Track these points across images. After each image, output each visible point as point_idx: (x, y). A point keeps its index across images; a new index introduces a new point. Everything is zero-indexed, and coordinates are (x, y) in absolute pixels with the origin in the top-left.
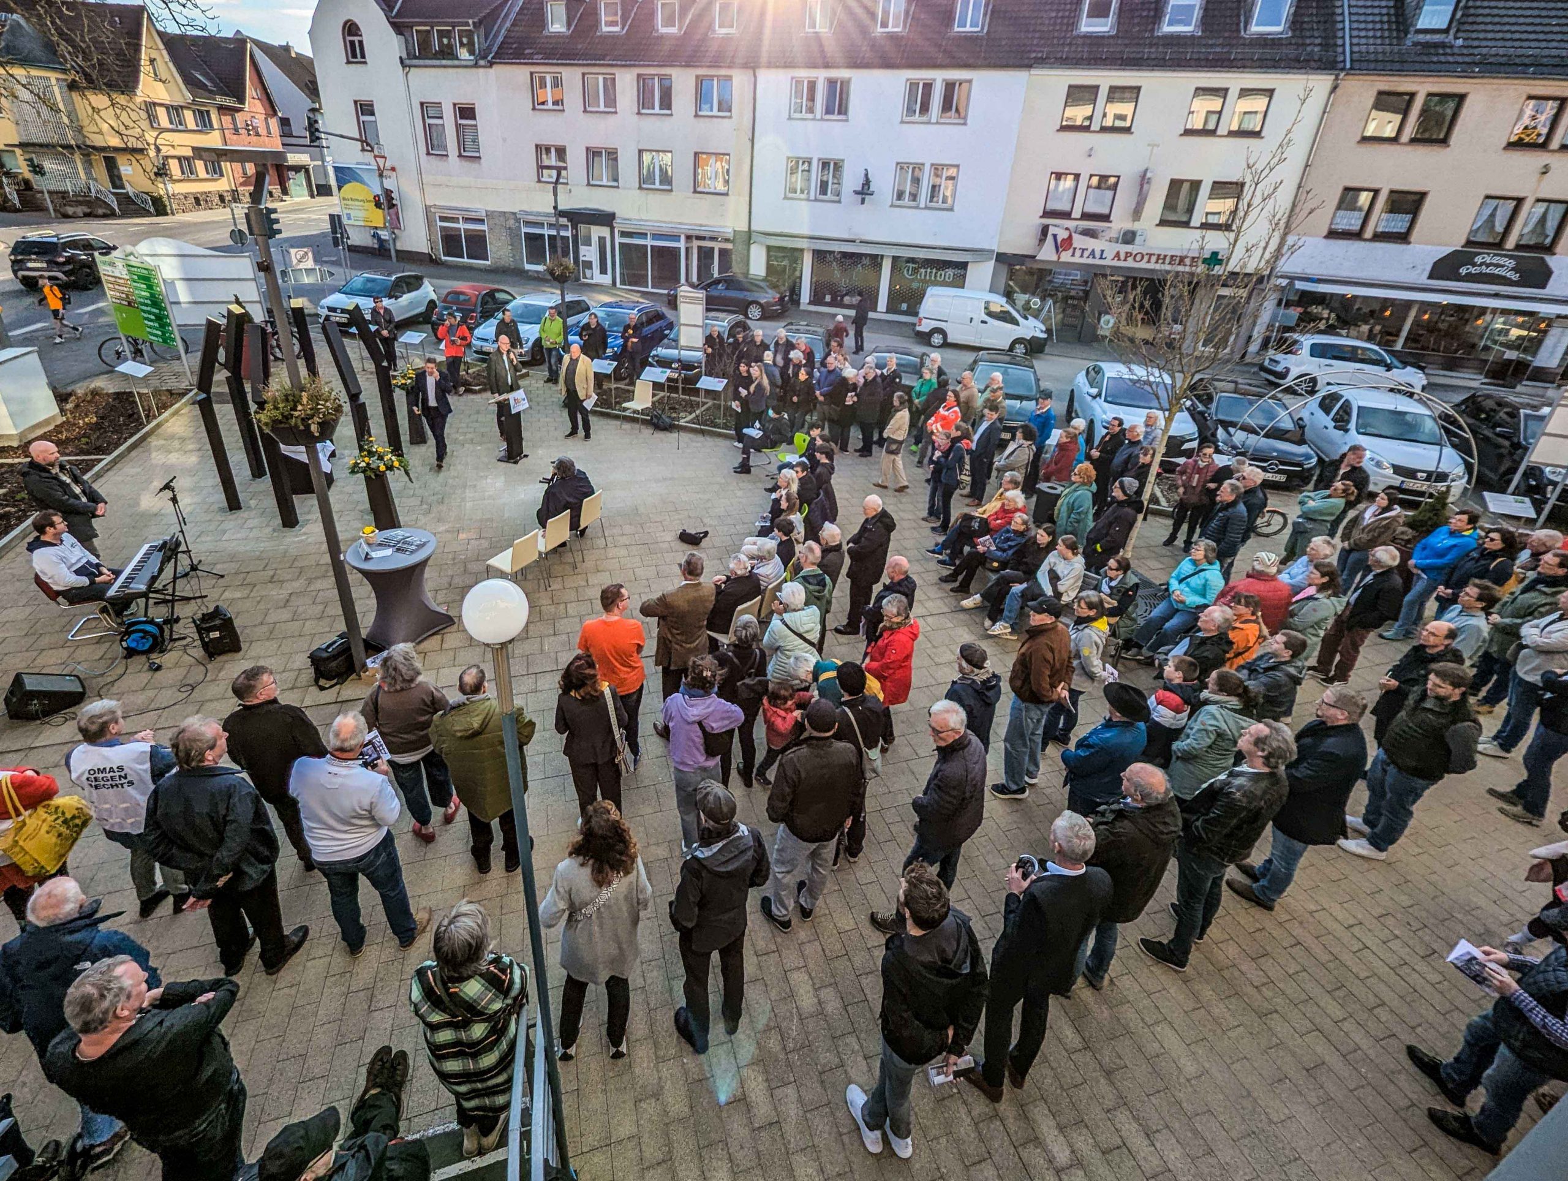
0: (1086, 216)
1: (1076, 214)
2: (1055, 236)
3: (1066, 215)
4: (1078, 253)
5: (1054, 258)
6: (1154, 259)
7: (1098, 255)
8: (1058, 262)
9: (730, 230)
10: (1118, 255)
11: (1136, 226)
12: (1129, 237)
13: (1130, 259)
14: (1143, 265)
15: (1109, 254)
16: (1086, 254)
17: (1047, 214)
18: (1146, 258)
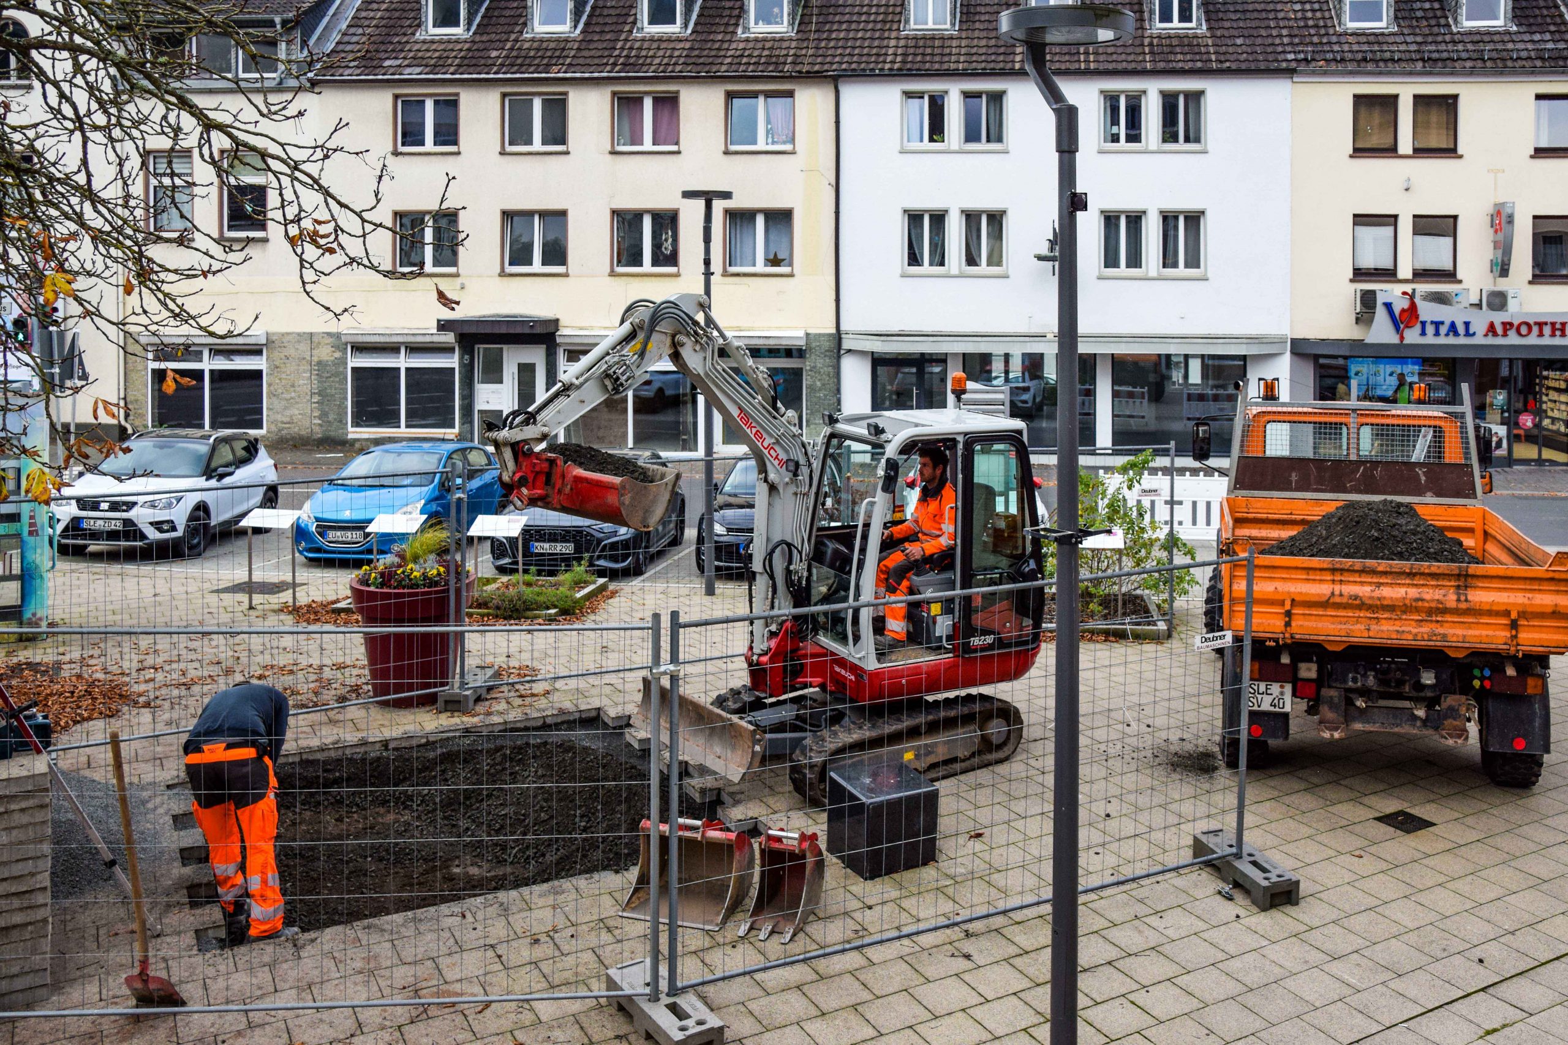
0: (1420, 275)
1: (1405, 271)
2: (1388, 306)
3: (1389, 274)
4: (1430, 329)
5: (1394, 339)
6: (1547, 330)
7: (1461, 329)
8: (1401, 345)
9: (801, 334)
10: (1492, 329)
11: (1503, 285)
12: (1498, 300)
13: (1512, 333)
14: (1533, 340)
15: (1479, 326)
16: (1443, 330)
17: (1359, 274)
18: (1535, 329)
